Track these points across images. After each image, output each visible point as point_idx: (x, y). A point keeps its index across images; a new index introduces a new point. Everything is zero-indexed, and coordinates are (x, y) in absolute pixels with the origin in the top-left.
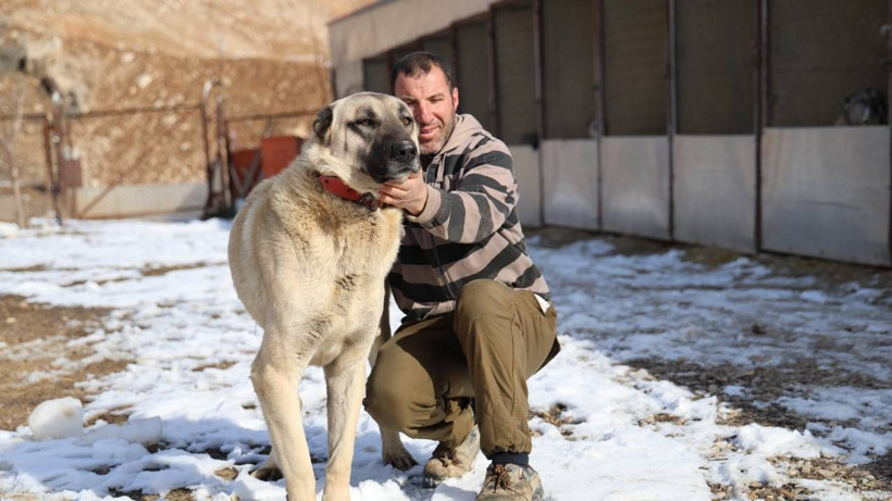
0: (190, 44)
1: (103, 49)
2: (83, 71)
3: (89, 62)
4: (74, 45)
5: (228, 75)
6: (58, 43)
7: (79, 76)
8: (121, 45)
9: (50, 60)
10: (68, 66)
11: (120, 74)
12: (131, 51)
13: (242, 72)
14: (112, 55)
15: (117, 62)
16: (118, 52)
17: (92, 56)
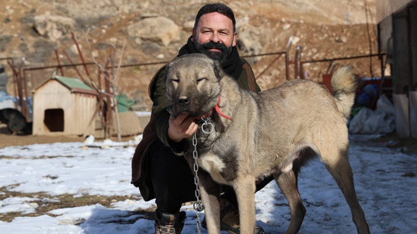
0: (334, 18)
1: (273, 21)
2: (260, 35)
3: (264, 30)
4: (255, 20)
5: (346, 35)
6: (247, 19)
7: (257, 38)
8: (284, 20)
9: (241, 29)
10: (251, 33)
11: (282, 36)
12: (289, 22)
13: (354, 33)
14: (278, 25)
15: (281, 29)
16: (282, 23)
17: (266, 27)
